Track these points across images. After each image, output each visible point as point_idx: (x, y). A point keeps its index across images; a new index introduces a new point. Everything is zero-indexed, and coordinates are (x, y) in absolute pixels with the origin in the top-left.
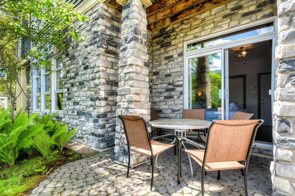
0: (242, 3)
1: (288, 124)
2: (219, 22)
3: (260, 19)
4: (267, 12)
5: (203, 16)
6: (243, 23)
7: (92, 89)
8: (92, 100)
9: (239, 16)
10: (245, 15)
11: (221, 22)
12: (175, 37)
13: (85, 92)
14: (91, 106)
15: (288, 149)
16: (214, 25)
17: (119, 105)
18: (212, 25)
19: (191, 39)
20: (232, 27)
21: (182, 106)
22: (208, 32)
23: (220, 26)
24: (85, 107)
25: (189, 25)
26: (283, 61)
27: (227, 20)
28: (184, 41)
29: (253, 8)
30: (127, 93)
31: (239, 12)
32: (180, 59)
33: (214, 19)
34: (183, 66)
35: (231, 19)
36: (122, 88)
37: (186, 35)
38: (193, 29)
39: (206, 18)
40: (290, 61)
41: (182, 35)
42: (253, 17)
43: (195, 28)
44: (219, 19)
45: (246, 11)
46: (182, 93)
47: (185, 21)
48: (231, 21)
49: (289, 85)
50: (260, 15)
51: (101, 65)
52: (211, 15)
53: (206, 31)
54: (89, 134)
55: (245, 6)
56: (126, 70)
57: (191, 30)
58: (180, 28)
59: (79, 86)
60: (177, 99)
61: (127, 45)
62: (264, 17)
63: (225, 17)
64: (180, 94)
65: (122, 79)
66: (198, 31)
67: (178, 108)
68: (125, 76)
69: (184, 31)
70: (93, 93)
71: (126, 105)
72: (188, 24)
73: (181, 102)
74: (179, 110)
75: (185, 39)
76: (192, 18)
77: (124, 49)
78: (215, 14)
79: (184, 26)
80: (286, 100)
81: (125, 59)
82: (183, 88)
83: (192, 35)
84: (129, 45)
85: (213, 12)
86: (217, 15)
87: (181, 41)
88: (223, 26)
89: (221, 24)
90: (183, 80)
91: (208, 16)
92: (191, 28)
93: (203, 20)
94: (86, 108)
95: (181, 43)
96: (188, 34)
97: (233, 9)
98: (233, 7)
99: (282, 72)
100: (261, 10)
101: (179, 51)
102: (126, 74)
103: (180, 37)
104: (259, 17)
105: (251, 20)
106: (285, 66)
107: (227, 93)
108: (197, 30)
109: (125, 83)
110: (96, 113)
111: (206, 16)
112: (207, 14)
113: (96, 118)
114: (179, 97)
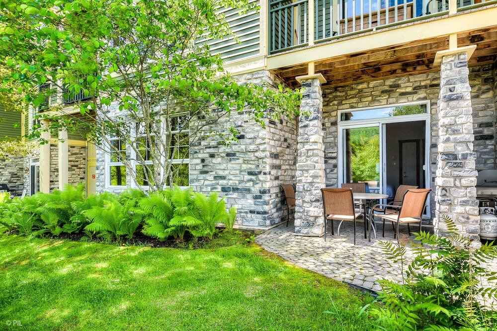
0: (399, 82)
1: (446, 191)
2: (377, 96)
3: (416, 101)
4: (422, 96)
5: (360, 87)
6: (400, 102)
7: (251, 162)
8: (250, 173)
9: (397, 95)
10: (402, 94)
11: (380, 96)
12: (328, 104)
13: (239, 165)
14: (251, 180)
15: (446, 205)
16: (372, 98)
17: (299, 180)
18: (370, 98)
19: (347, 109)
20: (390, 104)
21: (335, 180)
22: (366, 104)
23: (378, 101)
24: (237, 182)
25: (344, 94)
26: (443, 154)
27: (385, 96)
28: (338, 109)
29: (409, 90)
30: (310, 169)
31: (397, 91)
32: (333, 129)
33: (372, 92)
34: (337, 137)
35: (389, 95)
36: (303, 163)
37: (340, 104)
38: (349, 99)
39: (364, 90)
40: (447, 154)
41: (336, 102)
42: (410, 97)
43: (351, 98)
44: (378, 93)
45: (403, 91)
46: (335, 166)
47: (340, 88)
48: (389, 98)
49: (446, 168)
50: (416, 97)
51: (267, 137)
52: (369, 88)
53: (364, 103)
54: (246, 213)
55: (402, 85)
56: (307, 147)
57: (346, 99)
58: (334, 94)
59: (226, 158)
60: (329, 172)
61: (307, 122)
62: (419, 99)
63: (383, 92)
64: (334, 167)
65: (303, 155)
66: (355, 102)
67: (331, 183)
68: (308, 152)
69: (339, 98)
70: (253, 166)
71: (310, 180)
72: (343, 92)
73: (334, 176)
74: (332, 185)
75: (340, 107)
76: (348, 86)
77: (306, 126)
78: (373, 88)
79: (339, 94)
80: (445, 177)
81: (306, 136)
82: (337, 161)
83: (348, 105)
84: (311, 123)
85: (371, 85)
86: (375, 89)
87: (334, 109)
88: (381, 100)
89: (379, 98)
90: (337, 152)
91: (366, 88)
92: (346, 97)
93: (361, 91)
94: (240, 183)
95: (334, 111)
96: (343, 102)
97: (391, 86)
98: (391, 84)
99: (443, 160)
100: (416, 93)
101: (333, 119)
102: (308, 150)
103: (334, 105)
104: (415, 99)
105: (408, 100)
106: (444, 156)
107: (385, 167)
108: (354, 100)
109: (307, 158)
110: (258, 188)
111: (363, 87)
112: (365, 85)
113: (259, 194)
114: (332, 171)
